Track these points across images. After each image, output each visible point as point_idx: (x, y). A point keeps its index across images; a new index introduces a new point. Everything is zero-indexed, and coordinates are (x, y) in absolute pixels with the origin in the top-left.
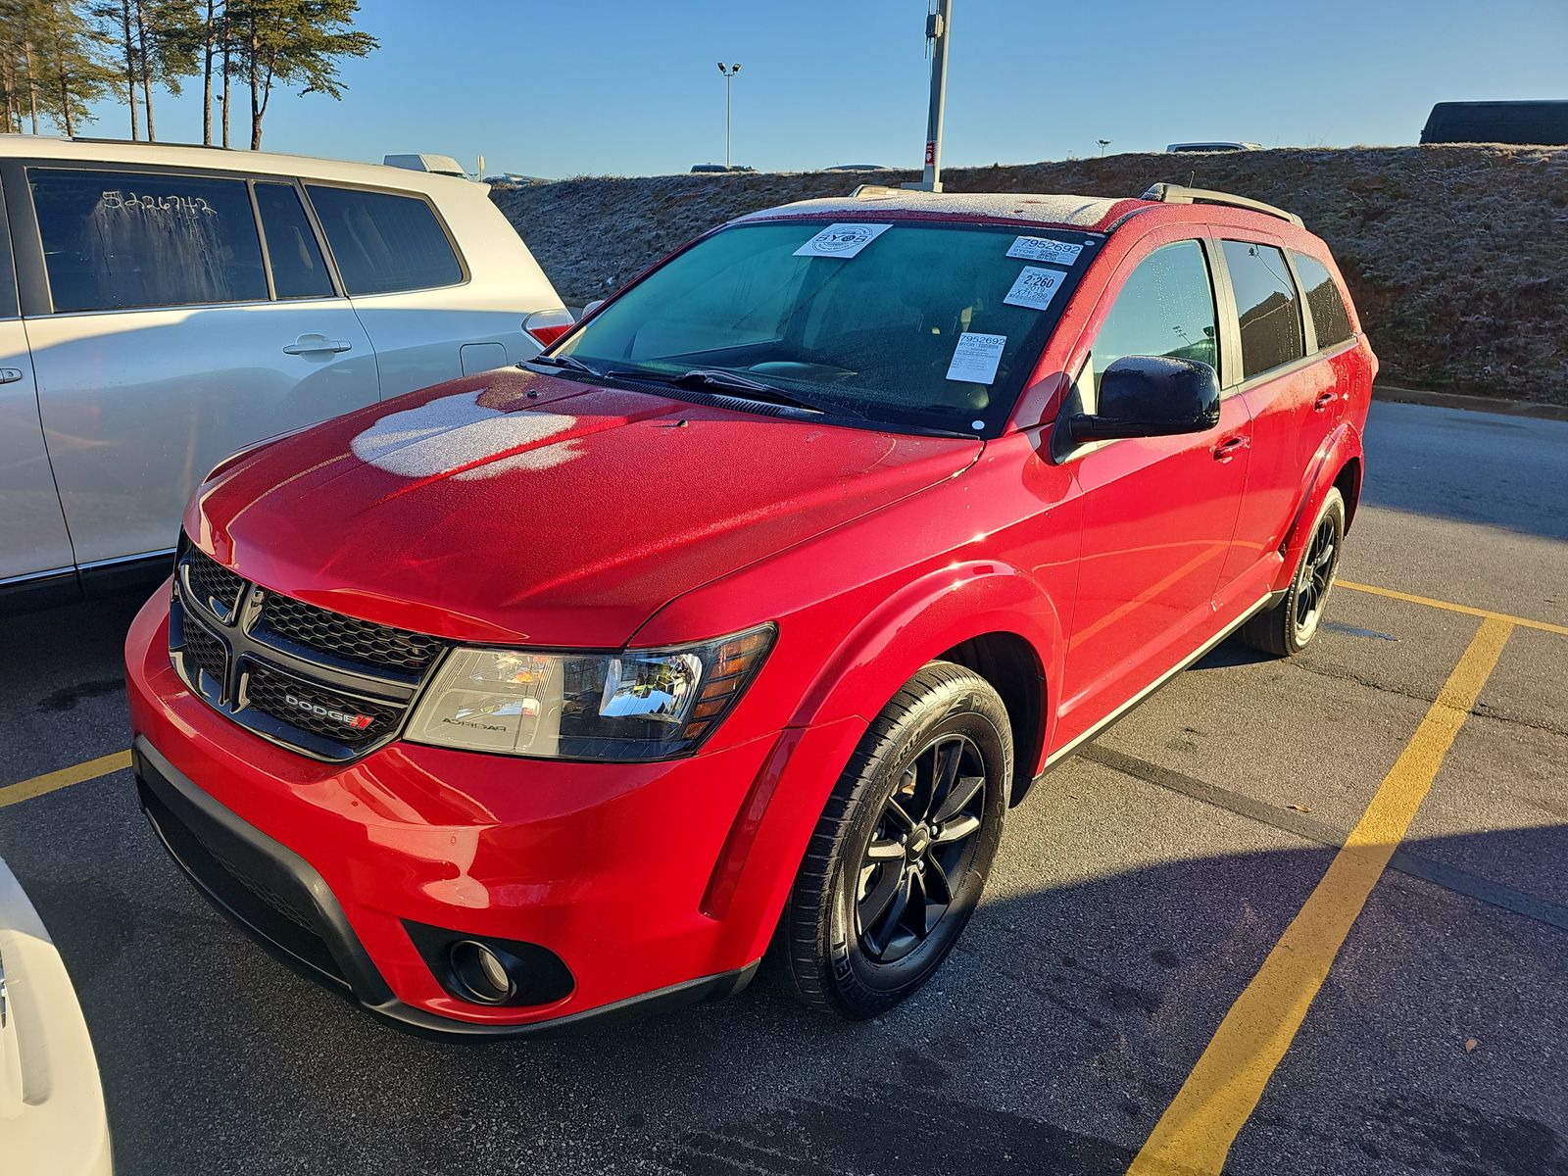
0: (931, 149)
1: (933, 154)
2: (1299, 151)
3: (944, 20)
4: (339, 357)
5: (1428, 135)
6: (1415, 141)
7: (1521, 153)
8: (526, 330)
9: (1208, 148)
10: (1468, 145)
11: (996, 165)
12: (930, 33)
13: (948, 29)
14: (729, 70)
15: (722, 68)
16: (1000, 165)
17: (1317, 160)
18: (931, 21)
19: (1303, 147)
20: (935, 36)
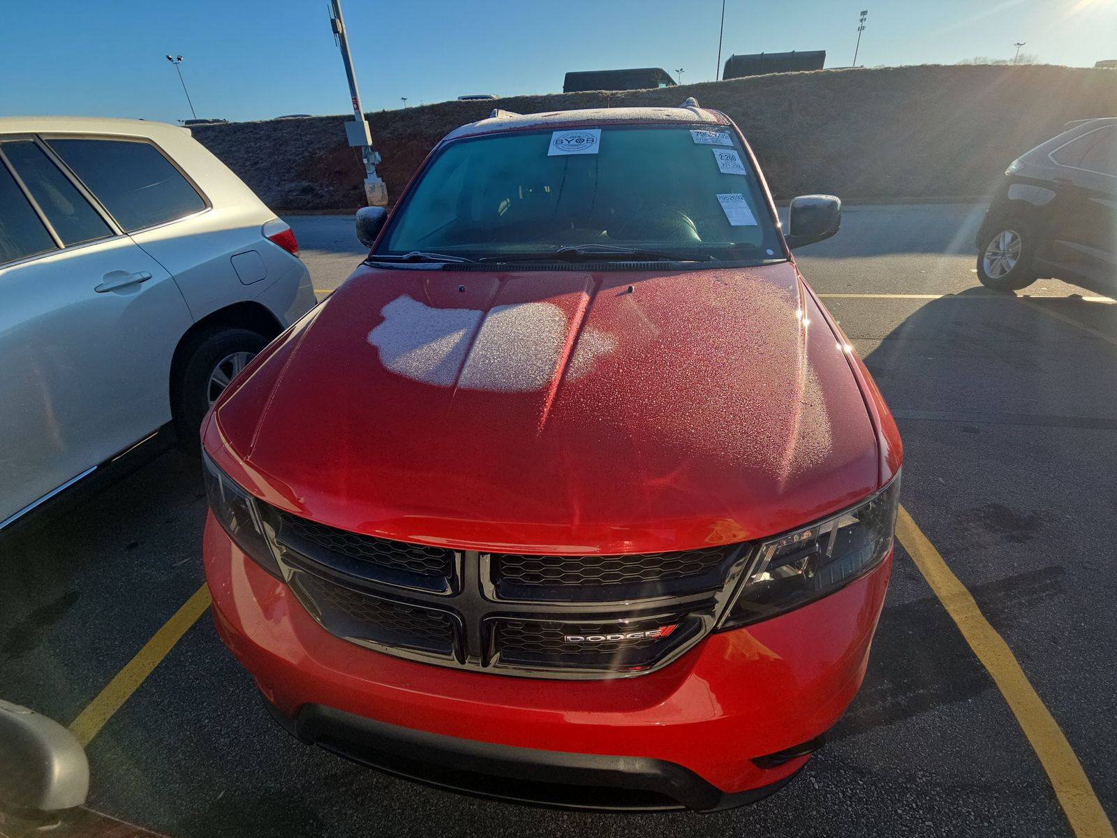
0: (355, 101)
1: (357, 105)
2: (527, 98)
3: (341, 22)
4: (145, 286)
5: (566, 88)
6: (560, 91)
7: (612, 94)
8: (266, 238)
9: (476, 98)
10: (592, 91)
11: (384, 110)
12: (335, 31)
13: (344, 26)
14: (175, 60)
15: (170, 59)
16: (386, 110)
17: (536, 101)
18: (334, 23)
19: (528, 95)
20: (338, 32)
